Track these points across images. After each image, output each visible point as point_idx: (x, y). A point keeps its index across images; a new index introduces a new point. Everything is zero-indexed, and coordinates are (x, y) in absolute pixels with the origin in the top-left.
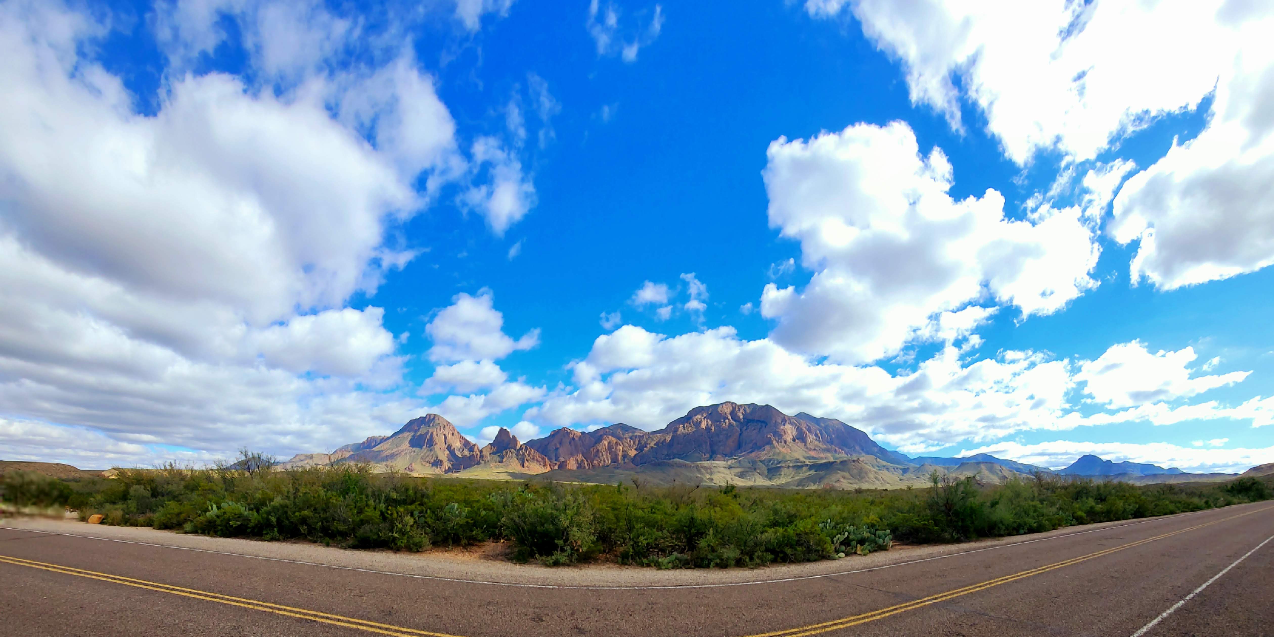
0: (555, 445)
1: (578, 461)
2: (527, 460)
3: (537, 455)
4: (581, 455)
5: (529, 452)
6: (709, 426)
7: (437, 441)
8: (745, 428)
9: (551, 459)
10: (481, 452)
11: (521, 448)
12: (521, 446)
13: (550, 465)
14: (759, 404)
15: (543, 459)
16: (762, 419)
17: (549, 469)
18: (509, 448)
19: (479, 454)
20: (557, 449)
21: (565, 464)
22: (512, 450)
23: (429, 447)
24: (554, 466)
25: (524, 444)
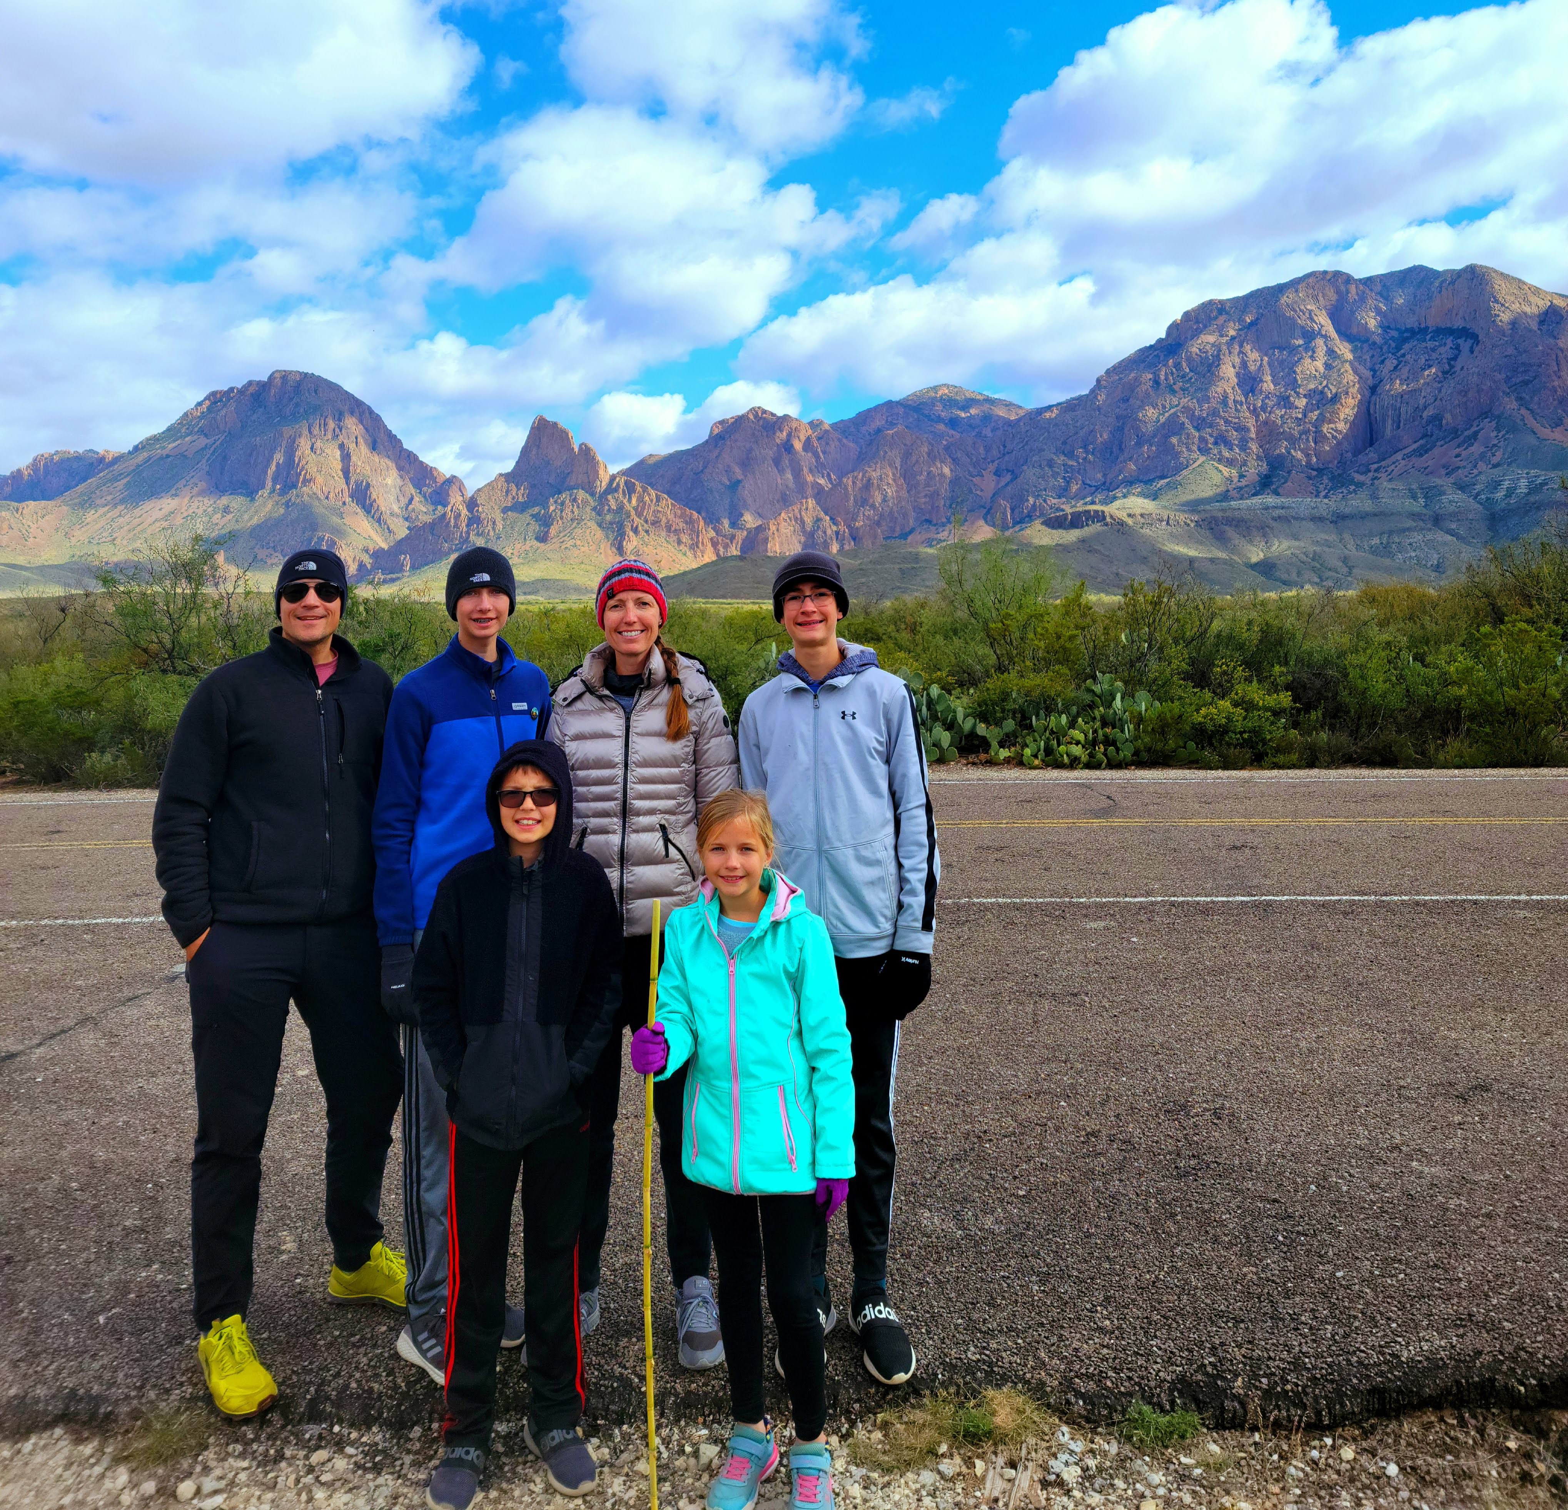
0: (728, 471)
1: (803, 522)
2: (635, 531)
3: (667, 508)
4: (811, 502)
5: (640, 499)
6: (1252, 368)
7: (312, 469)
8: (1391, 363)
9: (718, 520)
10: (472, 504)
11: (611, 489)
12: (613, 478)
13: (715, 544)
14: (1440, 268)
15: (690, 522)
16: (1458, 324)
17: (709, 556)
18: (571, 488)
19: (464, 512)
20: (735, 485)
21: (761, 536)
22: (581, 495)
23: (283, 492)
24: (726, 547)
25: (624, 473)
